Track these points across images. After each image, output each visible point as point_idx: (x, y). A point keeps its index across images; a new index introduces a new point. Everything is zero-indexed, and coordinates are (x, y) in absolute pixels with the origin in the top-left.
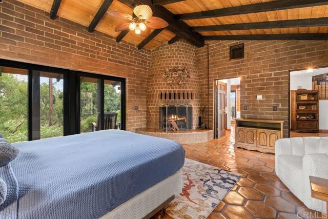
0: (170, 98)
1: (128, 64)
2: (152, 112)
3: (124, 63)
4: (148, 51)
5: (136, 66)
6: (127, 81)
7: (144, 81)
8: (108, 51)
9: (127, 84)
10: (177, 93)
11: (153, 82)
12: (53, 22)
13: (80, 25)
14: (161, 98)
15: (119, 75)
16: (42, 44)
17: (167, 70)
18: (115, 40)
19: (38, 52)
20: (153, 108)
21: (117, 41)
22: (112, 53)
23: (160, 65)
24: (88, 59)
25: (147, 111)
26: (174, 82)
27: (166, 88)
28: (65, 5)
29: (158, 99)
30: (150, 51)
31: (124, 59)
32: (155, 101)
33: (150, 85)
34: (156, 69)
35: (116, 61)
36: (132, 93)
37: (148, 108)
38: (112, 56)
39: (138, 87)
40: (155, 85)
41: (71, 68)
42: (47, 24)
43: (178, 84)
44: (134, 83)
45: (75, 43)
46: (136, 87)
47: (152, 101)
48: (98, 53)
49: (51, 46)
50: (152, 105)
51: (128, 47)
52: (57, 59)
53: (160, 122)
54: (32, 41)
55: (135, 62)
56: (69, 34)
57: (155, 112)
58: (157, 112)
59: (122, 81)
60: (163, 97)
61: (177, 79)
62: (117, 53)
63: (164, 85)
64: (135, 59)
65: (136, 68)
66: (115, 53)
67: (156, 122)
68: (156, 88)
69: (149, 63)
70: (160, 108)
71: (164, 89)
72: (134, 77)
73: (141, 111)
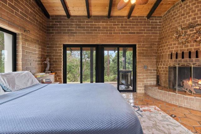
0: (183, 58)
1: (137, 33)
2: (161, 71)
3: (134, 33)
4: (158, 17)
5: (145, 33)
6: (137, 46)
7: (154, 44)
8: (121, 27)
9: (137, 49)
10: (193, 51)
11: (163, 43)
12: (89, 20)
13: (103, 16)
14: (171, 58)
15: (129, 43)
16: (84, 33)
17: (179, 29)
18: (127, 18)
19: (83, 38)
20: (163, 68)
21: (128, 19)
22: (124, 27)
23: (171, 26)
24: (108, 36)
25: (157, 70)
26: (189, 39)
27: (177, 47)
28: (92, 7)
29: (167, 59)
30: (161, 17)
31: (134, 30)
32: (165, 61)
33: (160, 47)
34: (166, 31)
35: (127, 33)
36: (142, 55)
37: (158, 68)
38: (124, 30)
39: (147, 50)
40: (164, 46)
41: (98, 43)
42: (87, 22)
43: (196, 41)
44: (144, 47)
45: (100, 28)
46: (146, 50)
47: (162, 62)
48: (114, 30)
49: (88, 33)
50: (161, 65)
51: (138, 19)
52: (91, 40)
53: (170, 81)
54: (80, 33)
55: (144, 30)
56: (97, 24)
57: (164, 71)
58: (167, 71)
59: (134, 47)
60: (174, 57)
61: (194, 36)
62: (128, 27)
63: (175, 44)
64: (144, 28)
65: (145, 35)
66: (126, 27)
67: (166, 81)
68: (166, 49)
69: (160, 28)
70: (170, 68)
71: (175, 49)
72: (144, 42)
73: (150, 70)
